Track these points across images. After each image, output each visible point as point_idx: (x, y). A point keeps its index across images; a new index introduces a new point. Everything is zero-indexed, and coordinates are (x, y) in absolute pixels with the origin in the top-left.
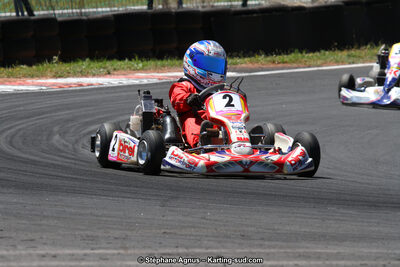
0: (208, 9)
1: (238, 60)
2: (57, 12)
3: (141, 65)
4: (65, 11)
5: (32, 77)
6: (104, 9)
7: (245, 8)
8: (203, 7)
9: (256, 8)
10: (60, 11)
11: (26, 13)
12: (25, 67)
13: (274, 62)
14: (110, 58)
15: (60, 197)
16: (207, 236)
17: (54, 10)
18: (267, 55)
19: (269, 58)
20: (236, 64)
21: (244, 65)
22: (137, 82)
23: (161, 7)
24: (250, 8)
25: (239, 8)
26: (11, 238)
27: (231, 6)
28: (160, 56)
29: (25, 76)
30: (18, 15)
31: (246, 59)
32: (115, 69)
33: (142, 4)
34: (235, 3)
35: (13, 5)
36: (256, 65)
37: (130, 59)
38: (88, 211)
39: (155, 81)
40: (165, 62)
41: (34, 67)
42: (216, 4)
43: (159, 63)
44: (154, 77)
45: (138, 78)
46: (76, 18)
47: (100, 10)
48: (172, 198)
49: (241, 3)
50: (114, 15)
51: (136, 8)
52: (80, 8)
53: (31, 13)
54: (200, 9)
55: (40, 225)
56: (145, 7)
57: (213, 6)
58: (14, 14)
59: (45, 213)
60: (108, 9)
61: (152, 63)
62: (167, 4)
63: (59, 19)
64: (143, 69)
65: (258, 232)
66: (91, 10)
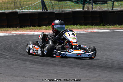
0: (101, 11)
1: (110, 27)
2: (55, 10)
3: (80, 27)
4: (57, 10)
5: (47, 30)
6: (69, 10)
7: (112, 11)
8: (100, 10)
9: (116, 10)
10: (56, 10)
11: (45, 10)
12: (44, 27)
13: (121, 27)
14: (71, 25)
15: (55, 67)
16: (100, 81)
17: (54, 9)
18: (119, 25)
19: (119, 26)
20: (109, 28)
21: (112, 28)
22: (79, 32)
23: (87, 9)
24: (114, 10)
25: (111, 10)
26: (40, 79)
27: (109, 10)
28: (86, 25)
29: (44, 30)
30: (43, 11)
31: (113, 26)
32: (72, 28)
33: (81, 9)
34: (110, 9)
35: (41, 8)
36: (116, 28)
37: (77, 25)
38: (64, 72)
39: (84, 32)
40: (87, 26)
41: (48, 27)
42: (104, 9)
43: (86, 27)
44: (84, 31)
45: (79, 31)
46: (60, 12)
47: (68, 10)
48: (89, 68)
49: (111, 9)
50: (72, 12)
51: (79, 9)
52: (62, 9)
53: (47, 10)
54: (99, 10)
55: (49, 76)
56: (82, 9)
57: (103, 10)
58: (42, 10)
59: (50, 72)
60: (70, 10)
61: (83, 27)
62: (88, 8)
63: (55, 12)
64: (81, 29)
65: (116, 80)
66: (65, 10)
